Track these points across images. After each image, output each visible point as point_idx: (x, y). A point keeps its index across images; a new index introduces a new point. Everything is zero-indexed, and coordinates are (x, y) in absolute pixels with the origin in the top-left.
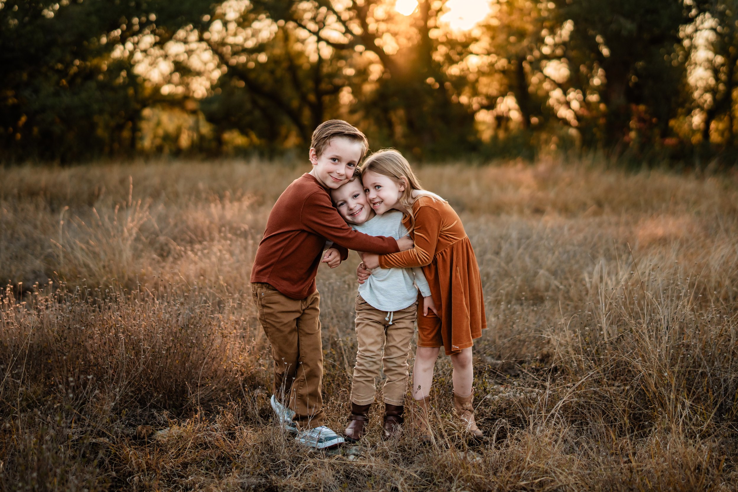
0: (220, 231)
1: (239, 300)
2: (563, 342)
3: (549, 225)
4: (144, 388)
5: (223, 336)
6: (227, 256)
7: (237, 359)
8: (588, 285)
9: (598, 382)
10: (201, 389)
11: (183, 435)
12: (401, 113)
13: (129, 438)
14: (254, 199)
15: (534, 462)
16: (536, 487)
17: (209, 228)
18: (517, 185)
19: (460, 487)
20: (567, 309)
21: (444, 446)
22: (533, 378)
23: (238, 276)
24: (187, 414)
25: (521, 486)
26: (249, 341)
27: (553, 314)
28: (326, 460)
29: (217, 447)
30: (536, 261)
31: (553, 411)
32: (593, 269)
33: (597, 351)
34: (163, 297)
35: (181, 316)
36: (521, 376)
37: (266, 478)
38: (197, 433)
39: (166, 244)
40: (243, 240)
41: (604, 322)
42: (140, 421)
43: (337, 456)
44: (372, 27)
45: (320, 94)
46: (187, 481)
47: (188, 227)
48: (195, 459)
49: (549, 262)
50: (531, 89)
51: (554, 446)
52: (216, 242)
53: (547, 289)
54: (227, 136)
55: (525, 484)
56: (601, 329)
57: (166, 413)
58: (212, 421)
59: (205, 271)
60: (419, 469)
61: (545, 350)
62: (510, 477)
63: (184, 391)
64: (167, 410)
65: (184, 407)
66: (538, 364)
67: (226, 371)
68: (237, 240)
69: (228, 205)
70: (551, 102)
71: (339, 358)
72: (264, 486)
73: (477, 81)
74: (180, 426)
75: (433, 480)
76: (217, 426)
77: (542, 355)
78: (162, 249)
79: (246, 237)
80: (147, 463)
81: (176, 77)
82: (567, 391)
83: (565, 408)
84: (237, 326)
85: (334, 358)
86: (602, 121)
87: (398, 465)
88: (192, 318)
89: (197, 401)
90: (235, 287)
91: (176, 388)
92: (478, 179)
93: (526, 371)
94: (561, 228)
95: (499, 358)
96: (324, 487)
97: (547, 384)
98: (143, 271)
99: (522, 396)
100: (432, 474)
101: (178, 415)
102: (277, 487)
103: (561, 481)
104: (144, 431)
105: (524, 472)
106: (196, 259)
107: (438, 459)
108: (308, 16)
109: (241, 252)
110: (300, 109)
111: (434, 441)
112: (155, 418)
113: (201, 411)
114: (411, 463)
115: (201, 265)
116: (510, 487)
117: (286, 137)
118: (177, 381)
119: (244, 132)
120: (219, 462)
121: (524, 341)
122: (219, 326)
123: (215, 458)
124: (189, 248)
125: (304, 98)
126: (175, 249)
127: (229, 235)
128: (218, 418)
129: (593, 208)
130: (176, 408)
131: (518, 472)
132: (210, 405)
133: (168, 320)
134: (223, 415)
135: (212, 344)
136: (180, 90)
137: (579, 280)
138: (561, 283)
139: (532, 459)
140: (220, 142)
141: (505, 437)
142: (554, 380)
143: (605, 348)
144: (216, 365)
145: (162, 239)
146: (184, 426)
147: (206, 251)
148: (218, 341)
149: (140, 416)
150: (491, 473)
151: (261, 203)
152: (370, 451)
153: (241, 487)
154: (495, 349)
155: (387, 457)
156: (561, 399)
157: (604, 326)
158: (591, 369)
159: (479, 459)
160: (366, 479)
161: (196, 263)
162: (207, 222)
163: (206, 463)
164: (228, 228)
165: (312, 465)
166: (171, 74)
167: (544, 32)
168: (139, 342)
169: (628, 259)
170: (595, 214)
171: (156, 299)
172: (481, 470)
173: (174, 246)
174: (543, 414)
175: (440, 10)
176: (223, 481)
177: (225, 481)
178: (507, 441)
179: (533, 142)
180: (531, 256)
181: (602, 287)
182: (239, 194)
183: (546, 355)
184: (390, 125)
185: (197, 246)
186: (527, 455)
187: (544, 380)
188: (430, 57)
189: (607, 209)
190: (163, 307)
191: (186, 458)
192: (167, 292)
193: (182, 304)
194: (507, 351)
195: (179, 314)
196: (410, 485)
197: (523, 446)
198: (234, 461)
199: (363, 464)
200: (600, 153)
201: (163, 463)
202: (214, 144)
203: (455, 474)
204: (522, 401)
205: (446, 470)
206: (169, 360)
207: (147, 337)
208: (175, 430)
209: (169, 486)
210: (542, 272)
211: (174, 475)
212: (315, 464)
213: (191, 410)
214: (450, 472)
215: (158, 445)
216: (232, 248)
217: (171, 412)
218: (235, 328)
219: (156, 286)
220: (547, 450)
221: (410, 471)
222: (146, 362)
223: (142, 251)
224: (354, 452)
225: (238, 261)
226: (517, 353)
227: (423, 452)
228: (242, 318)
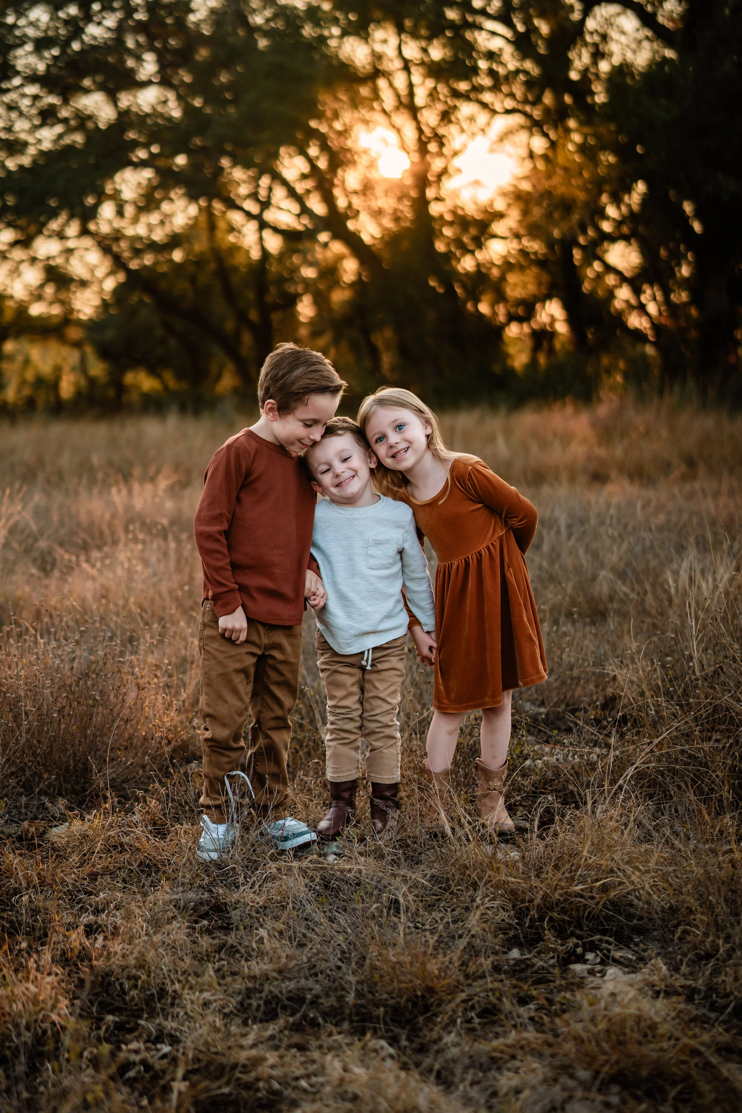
0: (127, 530)
1: (160, 635)
2: (635, 679)
3: (615, 500)
4: (30, 767)
5: (140, 688)
6: (139, 568)
7: (160, 720)
8: (673, 591)
9: (688, 736)
10: (111, 765)
11: (88, 833)
12: (388, 333)
13: (11, 839)
14: (174, 478)
15: (593, 858)
16: (598, 893)
17: (110, 525)
18: (566, 439)
19: (487, 896)
20: (642, 629)
21: (464, 839)
22: (592, 734)
23: (157, 597)
24: (92, 802)
25: (575, 892)
26: (177, 694)
27: (620, 637)
28: (295, 864)
29: (138, 849)
30: (595, 555)
31: (621, 782)
32: (680, 566)
33: (684, 690)
34: (49, 633)
35: (77, 660)
36: (574, 730)
37: (210, 891)
38: (109, 830)
39: (49, 553)
40: (161, 542)
41: (695, 649)
42: (26, 814)
43: (309, 859)
44: (341, 203)
45: (265, 310)
46: (97, 899)
47: (79, 525)
48: (107, 867)
49: (615, 558)
50: (586, 287)
51: (622, 833)
52: (121, 546)
53: (611, 599)
54: (129, 378)
55: (582, 890)
56: (691, 658)
57: (62, 802)
58: (130, 811)
59: (107, 590)
60: (429, 873)
61: (610, 691)
62: (560, 880)
63: (87, 770)
64: (64, 797)
65: (87, 793)
66: (599, 712)
67: (145, 739)
68: (152, 542)
69: (136, 487)
70: (618, 304)
71: (308, 713)
72: (208, 903)
73: (503, 278)
74: (83, 820)
75: (449, 887)
76: (137, 817)
77: (605, 697)
78: (44, 561)
79: (165, 538)
80: (39, 874)
81: (49, 290)
82: (642, 750)
83: (640, 776)
84: (158, 673)
85: (300, 714)
86: (693, 334)
87: (399, 866)
88: (93, 662)
89: (106, 783)
90: (153, 614)
91: (75, 765)
92: (508, 432)
93: (581, 723)
94: (631, 504)
95: (542, 704)
96: (293, 902)
97: (612, 741)
98: (18, 593)
99: (577, 760)
100: (448, 879)
101: (80, 804)
102: (226, 904)
103: (632, 883)
104: (33, 830)
105: (579, 873)
106: (94, 572)
107: (455, 857)
108: (244, 190)
109: (159, 561)
110: (238, 334)
111: (449, 832)
112: (47, 809)
113: (112, 798)
114: (417, 863)
115: (101, 580)
116: (560, 895)
117: (219, 377)
118: (75, 755)
119: (153, 371)
120: (142, 871)
121: (579, 679)
122: (133, 674)
123: (135, 865)
124: (82, 558)
125: (242, 317)
126: (62, 559)
127: (141, 536)
128: (138, 807)
129: (679, 469)
130: (76, 794)
131: (571, 872)
132: (125, 789)
133: (58, 667)
134: (145, 801)
135: (123, 700)
136: (56, 310)
137: (658, 583)
138: (633, 590)
139: (590, 852)
140: (120, 388)
141: (552, 821)
142: (622, 735)
143: (696, 687)
144: (131, 731)
145: (43, 544)
146: (89, 820)
147: (107, 562)
148: (133, 695)
149: (26, 807)
150: (532, 874)
151: (184, 484)
152: (357, 847)
153: (175, 906)
154: (536, 690)
155: (382, 857)
156: (633, 764)
157: (696, 655)
158: (676, 717)
159: (515, 855)
160: (353, 889)
161: (93, 579)
162: (107, 516)
163: (123, 874)
164: (138, 525)
165: (274, 871)
166: (42, 286)
167: (604, 198)
168: (19, 701)
169: (731, 547)
170: (684, 478)
171: (39, 637)
172: (518, 870)
173: (60, 553)
174: (606, 788)
175: (444, 172)
176: (149, 898)
177: (151, 898)
178: (556, 827)
179: (590, 370)
180: (587, 549)
181: (693, 593)
182: (152, 471)
183: (611, 698)
184: (374, 353)
185: (95, 554)
186: (583, 847)
187: (608, 735)
188: (432, 245)
189: (702, 470)
190: (49, 648)
191: (94, 866)
192: (53, 625)
193: (77, 643)
194: (554, 694)
195: (74, 659)
196: (417, 896)
197: (578, 834)
198: (164, 869)
199: (348, 867)
200: (691, 384)
201: (62, 875)
202: (111, 393)
203: (480, 878)
204: (576, 768)
205: (468, 872)
206: (63, 726)
207: (29, 693)
208: (77, 826)
209: (72, 907)
210: (603, 574)
211: (79, 891)
212: (279, 869)
213: (97, 796)
214: (473, 876)
215: (54, 849)
216: (147, 554)
217: (69, 800)
218: (156, 676)
219: (38, 615)
220: (613, 839)
221: (416, 876)
222: (29, 729)
223: (15, 563)
224: (334, 849)
225: (155, 574)
226: (568, 697)
227: (434, 848)
228: (166, 661)
